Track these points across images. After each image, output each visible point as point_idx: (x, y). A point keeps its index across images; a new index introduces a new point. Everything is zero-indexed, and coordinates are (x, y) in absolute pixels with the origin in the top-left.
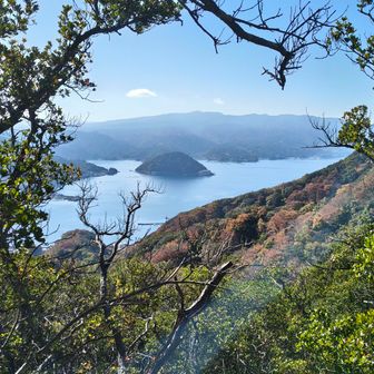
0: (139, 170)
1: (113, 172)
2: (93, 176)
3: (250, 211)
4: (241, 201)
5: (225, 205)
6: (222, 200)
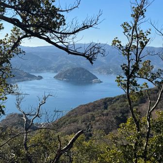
0: (56, 77)
1: (40, 78)
2: (28, 80)
3: (123, 106)
4: (118, 99)
5: (108, 101)
6: (106, 98)
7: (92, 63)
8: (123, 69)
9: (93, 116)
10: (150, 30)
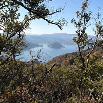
1: (42, 46)
7: (61, 30)
8: (77, 33)
9: (61, 60)
10: (91, 12)
